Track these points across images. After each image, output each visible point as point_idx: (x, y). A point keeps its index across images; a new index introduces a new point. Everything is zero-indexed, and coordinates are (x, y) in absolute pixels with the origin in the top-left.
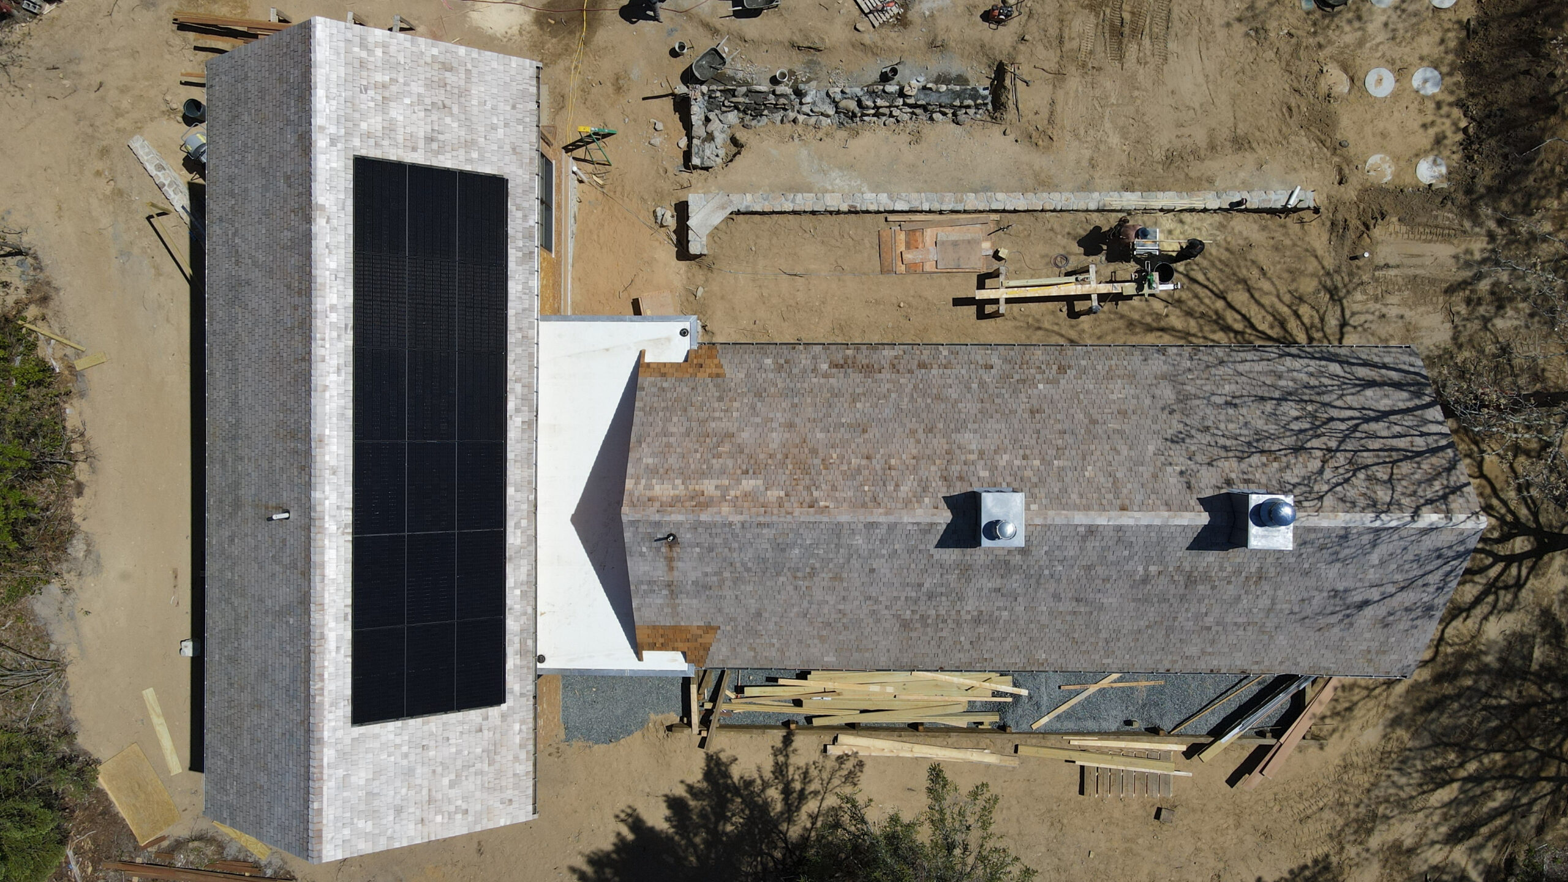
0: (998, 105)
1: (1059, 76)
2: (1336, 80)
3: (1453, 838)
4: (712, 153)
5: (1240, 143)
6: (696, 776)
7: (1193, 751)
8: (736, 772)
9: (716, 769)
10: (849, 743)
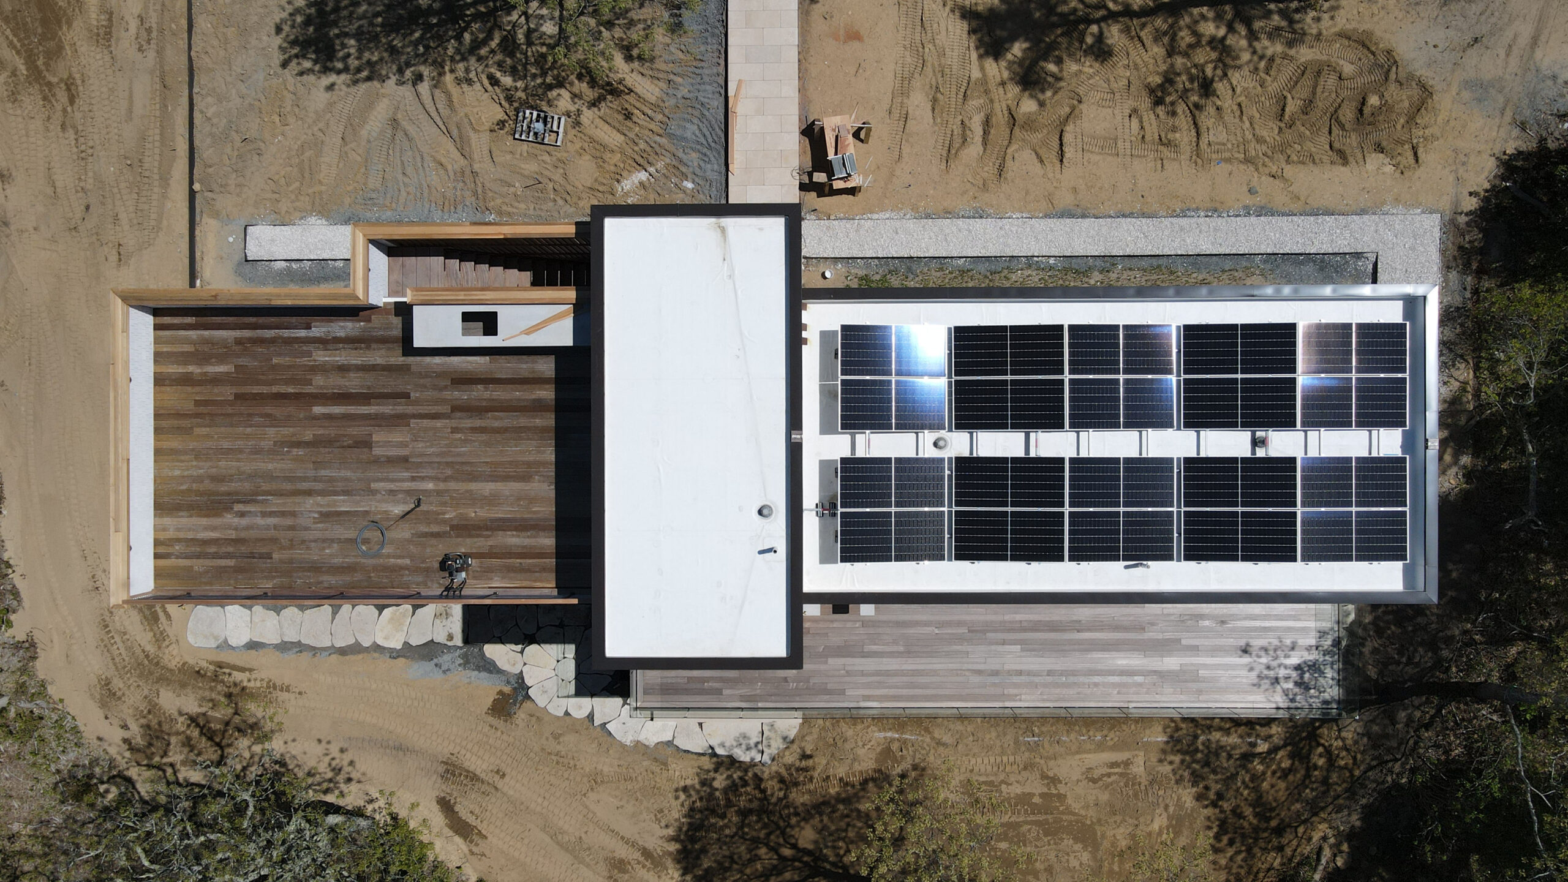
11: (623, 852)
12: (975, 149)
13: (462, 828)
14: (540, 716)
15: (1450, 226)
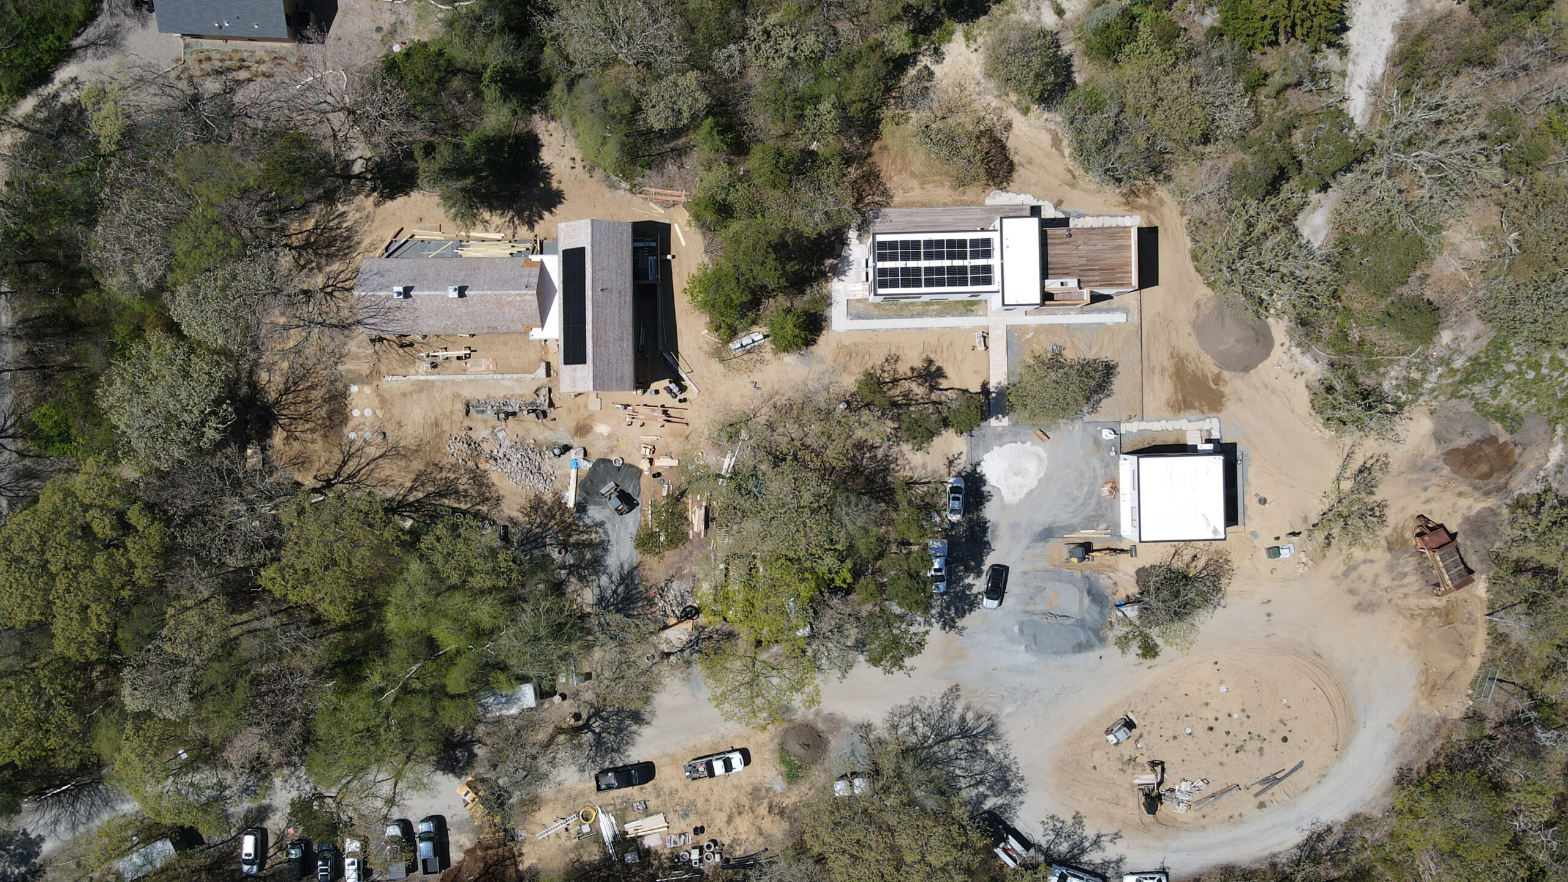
0: (468, 406)
1: (452, 412)
2: (379, 413)
3: (344, 213)
4: (544, 391)
5: (404, 395)
6: (537, 226)
7: (412, 237)
8: (526, 227)
9: (531, 227)
10: (499, 236)
11: (1029, 166)
12: (945, 345)
13: (1069, 171)
14: (1051, 200)
15: (829, 327)
